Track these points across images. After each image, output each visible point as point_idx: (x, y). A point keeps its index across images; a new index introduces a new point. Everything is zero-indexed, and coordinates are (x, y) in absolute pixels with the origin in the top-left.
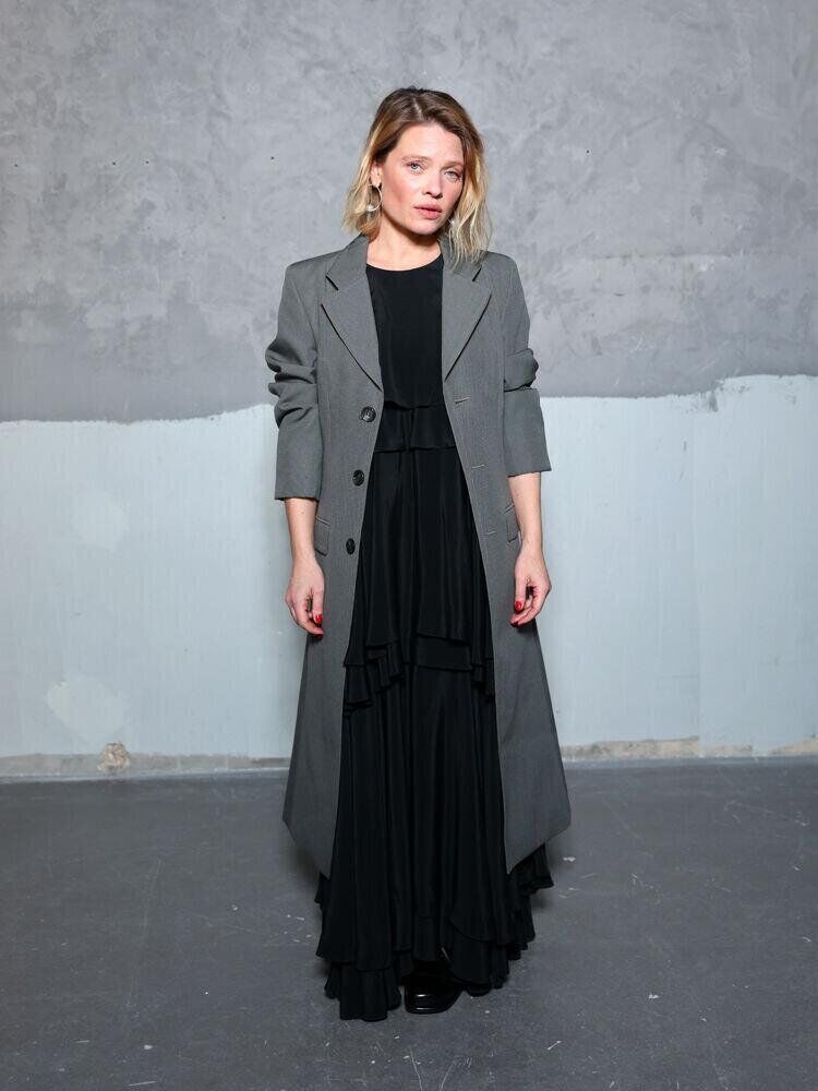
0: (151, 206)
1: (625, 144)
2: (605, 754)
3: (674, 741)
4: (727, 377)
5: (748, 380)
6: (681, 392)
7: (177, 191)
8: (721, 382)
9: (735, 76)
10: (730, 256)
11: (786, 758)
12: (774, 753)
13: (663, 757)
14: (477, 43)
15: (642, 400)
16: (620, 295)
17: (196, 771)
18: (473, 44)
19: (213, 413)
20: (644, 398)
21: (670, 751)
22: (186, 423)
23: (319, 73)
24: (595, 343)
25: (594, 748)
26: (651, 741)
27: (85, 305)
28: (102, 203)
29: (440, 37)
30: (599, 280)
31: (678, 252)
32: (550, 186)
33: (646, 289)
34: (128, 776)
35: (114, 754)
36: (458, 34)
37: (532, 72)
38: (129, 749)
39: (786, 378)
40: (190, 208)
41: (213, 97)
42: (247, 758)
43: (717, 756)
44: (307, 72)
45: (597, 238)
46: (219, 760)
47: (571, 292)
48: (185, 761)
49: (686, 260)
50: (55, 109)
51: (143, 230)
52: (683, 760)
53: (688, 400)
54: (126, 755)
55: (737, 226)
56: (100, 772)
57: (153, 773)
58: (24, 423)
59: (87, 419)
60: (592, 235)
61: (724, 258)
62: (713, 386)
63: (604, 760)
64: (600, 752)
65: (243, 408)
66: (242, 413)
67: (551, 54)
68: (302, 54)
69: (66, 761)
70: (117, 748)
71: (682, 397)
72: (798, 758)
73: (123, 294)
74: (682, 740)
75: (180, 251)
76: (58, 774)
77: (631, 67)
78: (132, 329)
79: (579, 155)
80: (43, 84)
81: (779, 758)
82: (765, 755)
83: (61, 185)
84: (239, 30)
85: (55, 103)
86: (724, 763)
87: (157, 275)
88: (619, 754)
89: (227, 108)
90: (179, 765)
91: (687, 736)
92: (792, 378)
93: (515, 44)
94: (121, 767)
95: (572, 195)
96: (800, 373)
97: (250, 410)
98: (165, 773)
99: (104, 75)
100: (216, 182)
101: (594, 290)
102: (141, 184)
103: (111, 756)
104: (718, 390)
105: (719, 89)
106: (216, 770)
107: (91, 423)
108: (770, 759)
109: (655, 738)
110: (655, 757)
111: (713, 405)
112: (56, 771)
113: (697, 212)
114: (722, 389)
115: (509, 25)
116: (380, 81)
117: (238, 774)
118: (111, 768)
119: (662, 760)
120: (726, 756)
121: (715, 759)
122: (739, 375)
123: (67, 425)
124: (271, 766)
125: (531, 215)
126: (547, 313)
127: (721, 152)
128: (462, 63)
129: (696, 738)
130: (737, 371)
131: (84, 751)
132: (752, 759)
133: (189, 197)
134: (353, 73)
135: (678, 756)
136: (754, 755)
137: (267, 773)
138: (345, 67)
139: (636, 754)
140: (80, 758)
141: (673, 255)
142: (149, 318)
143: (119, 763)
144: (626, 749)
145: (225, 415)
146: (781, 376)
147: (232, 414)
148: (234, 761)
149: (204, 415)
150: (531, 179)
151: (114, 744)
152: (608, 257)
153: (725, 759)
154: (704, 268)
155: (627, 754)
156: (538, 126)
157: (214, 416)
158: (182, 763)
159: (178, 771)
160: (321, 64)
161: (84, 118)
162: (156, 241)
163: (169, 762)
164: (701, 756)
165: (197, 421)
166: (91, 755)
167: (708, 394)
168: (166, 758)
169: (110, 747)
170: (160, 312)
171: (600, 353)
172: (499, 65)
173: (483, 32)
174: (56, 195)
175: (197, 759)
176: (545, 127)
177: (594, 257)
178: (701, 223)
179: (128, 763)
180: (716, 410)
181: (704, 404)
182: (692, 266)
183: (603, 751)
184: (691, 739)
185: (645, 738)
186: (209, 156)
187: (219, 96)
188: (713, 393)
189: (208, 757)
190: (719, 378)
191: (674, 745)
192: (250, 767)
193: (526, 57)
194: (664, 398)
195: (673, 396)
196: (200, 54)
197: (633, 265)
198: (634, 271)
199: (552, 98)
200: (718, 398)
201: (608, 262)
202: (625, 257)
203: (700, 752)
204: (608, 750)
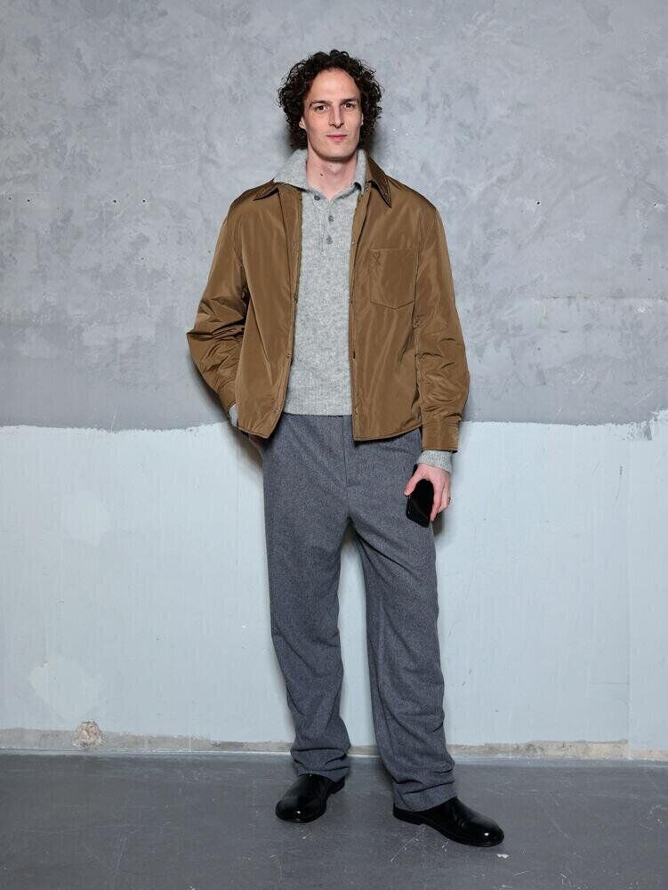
0: (146, 240)
1: (573, 196)
2: (539, 752)
3: (605, 743)
4: (661, 409)
6: (618, 421)
7: (169, 227)
8: (656, 413)
13: (594, 758)
14: (442, 105)
15: (582, 428)
16: (565, 332)
17: (162, 751)
18: (437, 106)
19: (191, 426)
20: (584, 426)
21: (600, 752)
22: (167, 433)
24: (540, 374)
25: (530, 747)
26: (584, 742)
27: (82, 325)
28: (103, 235)
29: (408, 99)
30: (546, 318)
31: (619, 295)
32: (504, 233)
33: (588, 327)
34: (100, 752)
35: (88, 732)
36: (425, 97)
37: (490, 132)
38: (101, 728)
40: (180, 243)
41: (205, 146)
42: (210, 741)
43: (645, 759)
45: (545, 280)
46: (182, 741)
47: (520, 327)
48: (152, 741)
49: (626, 302)
50: (65, 154)
51: (138, 260)
52: (613, 762)
53: (624, 429)
54: (99, 733)
56: (73, 748)
57: (122, 751)
58: (23, 428)
59: (79, 427)
60: (541, 277)
61: (660, 301)
62: (648, 417)
63: (539, 757)
64: (535, 750)
67: (508, 116)
69: (44, 735)
70: (91, 726)
71: (619, 425)
73: (117, 316)
74: (613, 742)
75: (169, 280)
76: (36, 748)
77: (579, 129)
78: (124, 348)
79: (531, 205)
80: (57, 130)
83: (66, 219)
84: (230, 88)
85: (65, 147)
86: (650, 766)
87: (148, 302)
88: (553, 753)
89: (217, 156)
90: (146, 745)
91: (617, 739)
93: (475, 108)
94: (94, 744)
95: (522, 242)
97: (225, 424)
98: (133, 752)
99: (110, 125)
100: (205, 220)
101: (540, 326)
102: (138, 220)
103: (85, 733)
104: (652, 420)
105: (659, 151)
106: (181, 751)
107: (83, 430)
109: (587, 739)
110: (586, 758)
111: (648, 434)
112: (35, 744)
113: (637, 259)
114: (656, 420)
115: (471, 90)
117: (200, 756)
118: (84, 744)
119: (591, 761)
120: (653, 760)
121: (643, 762)
123: (62, 430)
124: (230, 749)
125: (486, 257)
126: (498, 345)
127: (660, 207)
128: (426, 123)
129: (626, 742)
131: (62, 727)
133: (180, 233)
135: (607, 758)
137: (226, 756)
139: (569, 754)
140: (57, 734)
141: (614, 297)
142: (139, 338)
143: (92, 740)
144: (559, 749)
145: (202, 428)
147: (208, 426)
148: (196, 742)
149: (185, 428)
150: (485, 226)
151: (88, 723)
152: (555, 298)
153: (652, 762)
154: (641, 310)
155: (560, 753)
156: (494, 179)
157: (193, 428)
158: (150, 742)
159: (146, 750)
161: (90, 161)
162: (149, 271)
163: (138, 741)
164: (630, 758)
165: (178, 431)
166: (67, 732)
167: (644, 424)
168: (134, 737)
169: (85, 725)
170: (149, 333)
171: (545, 384)
172: (461, 124)
173: (447, 96)
174: (62, 228)
175: (164, 740)
176: (501, 180)
177: (543, 297)
178: (640, 270)
179: (100, 741)
180: (650, 439)
181: (640, 432)
182: (631, 308)
183: (538, 750)
184: (620, 742)
185: (577, 739)
186: (199, 197)
187: (210, 145)
188: (648, 423)
189: (173, 739)
190: (654, 411)
191: (605, 746)
192: (209, 750)
193: (485, 118)
194: (602, 426)
195: (610, 424)
196: (195, 108)
197: (578, 305)
198: (579, 310)
199: (508, 155)
200: (653, 428)
201: (554, 302)
202: (569, 297)
203: (629, 755)
204: (542, 749)
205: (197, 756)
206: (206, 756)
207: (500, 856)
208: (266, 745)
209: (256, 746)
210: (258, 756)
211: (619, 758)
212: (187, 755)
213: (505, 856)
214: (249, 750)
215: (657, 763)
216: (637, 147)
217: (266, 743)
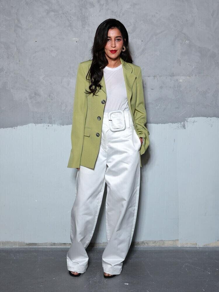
1: (154, 39)
2: (146, 245)
3: (170, 241)
4: (189, 117)
5: (196, 119)
6: (173, 122)
7: (4, 52)
8: (187, 119)
9: (192, 16)
10: (190, 77)
11: (208, 248)
12: (204, 246)
13: (166, 246)
14: (105, 5)
15: (160, 125)
17: (7, 247)
18: (103, 5)
19: (15, 126)
20: (161, 124)
21: (168, 244)
22: (6, 129)
23: (52, 14)
25: (142, 243)
26: (162, 241)
29: (92, 2)
30: (146, 84)
31: (172, 75)
33: (161, 87)
36: (99, 1)
37: (123, 14)
39: (209, 118)
40: (8, 58)
41: (16, 21)
42: (25, 243)
43: (185, 246)
44: (48, 13)
45: (145, 70)
46: (15, 243)
49: (175, 78)
52: (173, 247)
53: (175, 125)
55: (192, 67)
61: (188, 77)
62: (184, 120)
63: (146, 247)
64: (144, 244)
65: (25, 124)
66: (25, 126)
67: (130, 8)
68: (46, 7)
71: (173, 124)
72: (213, 248)
74: (173, 240)
75: (5, 72)
77: (157, 13)
79: (139, 42)
81: (207, 248)
82: (201, 246)
86: (187, 249)
88: (151, 245)
89: (21, 25)
90: (1, 245)
91: (175, 239)
92: (211, 118)
93: (118, 5)
96: (213, 117)
97: (27, 125)
100: (17, 49)
105: (187, 21)
106: (14, 246)
108: (203, 248)
109: (164, 240)
110: (163, 246)
111: (184, 127)
113: (179, 61)
114: (187, 122)
116: (72, 17)
122: (193, 117)
124: (30, 246)
127: (187, 42)
128: (100, 11)
129: (178, 240)
130: (192, 116)
132: (197, 248)
133: (8, 54)
134: (63, 14)
135: (171, 246)
136: (197, 246)
137: (31, 248)
138: (60, 12)
139: (157, 245)
141: (171, 76)
144: (153, 243)
145: (19, 127)
146: (207, 118)
147: (21, 127)
148: (20, 244)
149: (12, 127)
152: (149, 77)
153: (187, 247)
154: (181, 81)
155: (154, 245)
157: (15, 127)
158: (2, 244)
160: (53, 11)
164: (179, 246)
165: (9, 129)
167: (182, 123)
172: (113, 12)
175: (8, 243)
178: (180, 66)
180: (185, 128)
181: (181, 126)
182: (177, 80)
183: (146, 244)
184: (176, 240)
185: (160, 240)
186: (15, 41)
187: (19, 21)
188: (184, 123)
189: (11, 242)
190: (186, 118)
191: (170, 242)
192: (25, 246)
193: (121, 9)
194: (167, 124)
195: (170, 123)
196: (12, 7)
197: (157, 79)
198: (158, 81)
199: (130, 23)
200: (186, 125)
201: (149, 78)
202: (154, 76)
203: (179, 245)
204: (147, 243)
205: (20, 248)
206: (23, 248)
207: (125, 284)
208: (46, 244)
209: (42, 244)
210: (43, 248)
211: (175, 246)
212: (16, 248)
213: (127, 284)
214: (39, 246)
215: (189, 248)
216: (179, 20)
217: (45, 243)
